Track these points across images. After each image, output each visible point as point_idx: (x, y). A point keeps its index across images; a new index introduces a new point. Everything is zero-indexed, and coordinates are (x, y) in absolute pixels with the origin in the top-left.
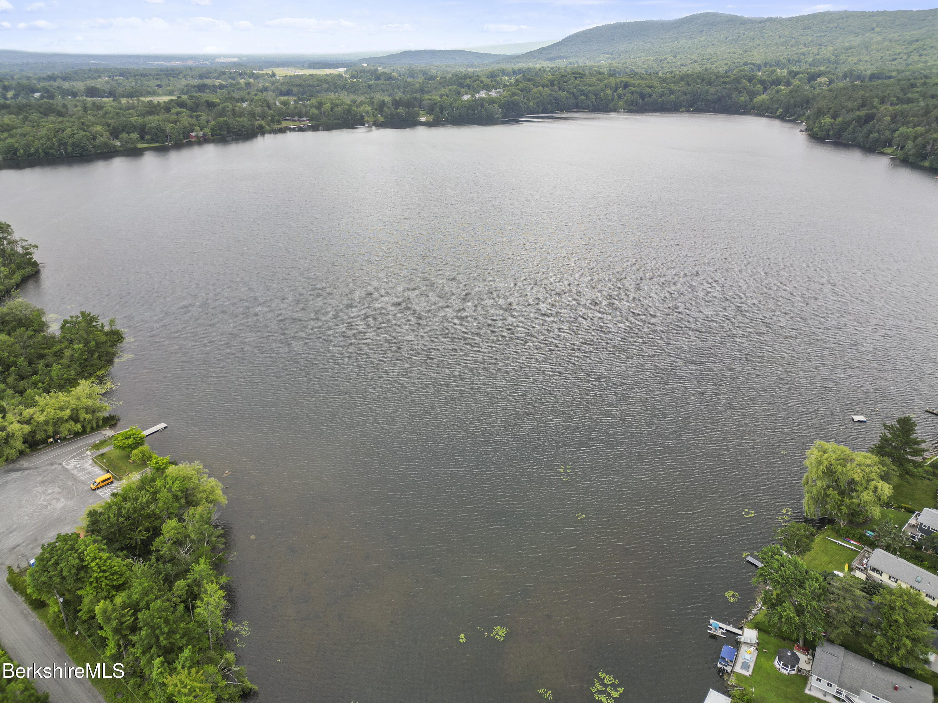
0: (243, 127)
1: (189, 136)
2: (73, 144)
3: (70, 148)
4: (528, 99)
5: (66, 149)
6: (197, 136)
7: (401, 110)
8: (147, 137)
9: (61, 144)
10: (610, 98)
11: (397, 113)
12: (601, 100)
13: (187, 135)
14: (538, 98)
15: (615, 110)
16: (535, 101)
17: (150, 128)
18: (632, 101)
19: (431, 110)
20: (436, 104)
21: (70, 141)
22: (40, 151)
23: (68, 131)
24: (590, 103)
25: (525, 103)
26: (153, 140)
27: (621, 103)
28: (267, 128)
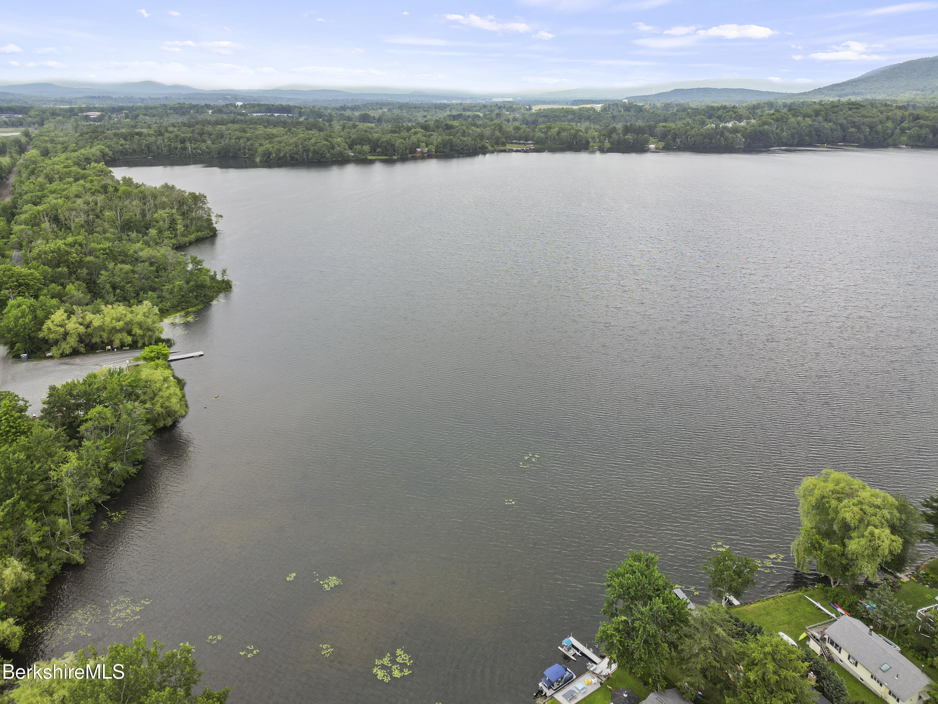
0: (466, 145)
1: (415, 152)
2: (315, 152)
3: (311, 154)
4: (782, 130)
5: (308, 155)
6: (422, 152)
7: (629, 137)
8: (379, 150)
9: (305, 150)
10: (889, 132)
11: (625, 139)
12: (877, 133)
13: (413, 150)
14: (794, 128)
15: (895, 145)
16: (789, 132)
17: (382, 142)
18: (919, 136)
19: (663, 137)
20: (670, 131)
21: (312, 148)
22: (288, 155)
23: (313, 141)
24: (862, 136)
25: (777, 134)
26: (383, 154)
27: (904, 138)
28: (490, 148)
